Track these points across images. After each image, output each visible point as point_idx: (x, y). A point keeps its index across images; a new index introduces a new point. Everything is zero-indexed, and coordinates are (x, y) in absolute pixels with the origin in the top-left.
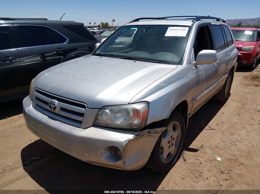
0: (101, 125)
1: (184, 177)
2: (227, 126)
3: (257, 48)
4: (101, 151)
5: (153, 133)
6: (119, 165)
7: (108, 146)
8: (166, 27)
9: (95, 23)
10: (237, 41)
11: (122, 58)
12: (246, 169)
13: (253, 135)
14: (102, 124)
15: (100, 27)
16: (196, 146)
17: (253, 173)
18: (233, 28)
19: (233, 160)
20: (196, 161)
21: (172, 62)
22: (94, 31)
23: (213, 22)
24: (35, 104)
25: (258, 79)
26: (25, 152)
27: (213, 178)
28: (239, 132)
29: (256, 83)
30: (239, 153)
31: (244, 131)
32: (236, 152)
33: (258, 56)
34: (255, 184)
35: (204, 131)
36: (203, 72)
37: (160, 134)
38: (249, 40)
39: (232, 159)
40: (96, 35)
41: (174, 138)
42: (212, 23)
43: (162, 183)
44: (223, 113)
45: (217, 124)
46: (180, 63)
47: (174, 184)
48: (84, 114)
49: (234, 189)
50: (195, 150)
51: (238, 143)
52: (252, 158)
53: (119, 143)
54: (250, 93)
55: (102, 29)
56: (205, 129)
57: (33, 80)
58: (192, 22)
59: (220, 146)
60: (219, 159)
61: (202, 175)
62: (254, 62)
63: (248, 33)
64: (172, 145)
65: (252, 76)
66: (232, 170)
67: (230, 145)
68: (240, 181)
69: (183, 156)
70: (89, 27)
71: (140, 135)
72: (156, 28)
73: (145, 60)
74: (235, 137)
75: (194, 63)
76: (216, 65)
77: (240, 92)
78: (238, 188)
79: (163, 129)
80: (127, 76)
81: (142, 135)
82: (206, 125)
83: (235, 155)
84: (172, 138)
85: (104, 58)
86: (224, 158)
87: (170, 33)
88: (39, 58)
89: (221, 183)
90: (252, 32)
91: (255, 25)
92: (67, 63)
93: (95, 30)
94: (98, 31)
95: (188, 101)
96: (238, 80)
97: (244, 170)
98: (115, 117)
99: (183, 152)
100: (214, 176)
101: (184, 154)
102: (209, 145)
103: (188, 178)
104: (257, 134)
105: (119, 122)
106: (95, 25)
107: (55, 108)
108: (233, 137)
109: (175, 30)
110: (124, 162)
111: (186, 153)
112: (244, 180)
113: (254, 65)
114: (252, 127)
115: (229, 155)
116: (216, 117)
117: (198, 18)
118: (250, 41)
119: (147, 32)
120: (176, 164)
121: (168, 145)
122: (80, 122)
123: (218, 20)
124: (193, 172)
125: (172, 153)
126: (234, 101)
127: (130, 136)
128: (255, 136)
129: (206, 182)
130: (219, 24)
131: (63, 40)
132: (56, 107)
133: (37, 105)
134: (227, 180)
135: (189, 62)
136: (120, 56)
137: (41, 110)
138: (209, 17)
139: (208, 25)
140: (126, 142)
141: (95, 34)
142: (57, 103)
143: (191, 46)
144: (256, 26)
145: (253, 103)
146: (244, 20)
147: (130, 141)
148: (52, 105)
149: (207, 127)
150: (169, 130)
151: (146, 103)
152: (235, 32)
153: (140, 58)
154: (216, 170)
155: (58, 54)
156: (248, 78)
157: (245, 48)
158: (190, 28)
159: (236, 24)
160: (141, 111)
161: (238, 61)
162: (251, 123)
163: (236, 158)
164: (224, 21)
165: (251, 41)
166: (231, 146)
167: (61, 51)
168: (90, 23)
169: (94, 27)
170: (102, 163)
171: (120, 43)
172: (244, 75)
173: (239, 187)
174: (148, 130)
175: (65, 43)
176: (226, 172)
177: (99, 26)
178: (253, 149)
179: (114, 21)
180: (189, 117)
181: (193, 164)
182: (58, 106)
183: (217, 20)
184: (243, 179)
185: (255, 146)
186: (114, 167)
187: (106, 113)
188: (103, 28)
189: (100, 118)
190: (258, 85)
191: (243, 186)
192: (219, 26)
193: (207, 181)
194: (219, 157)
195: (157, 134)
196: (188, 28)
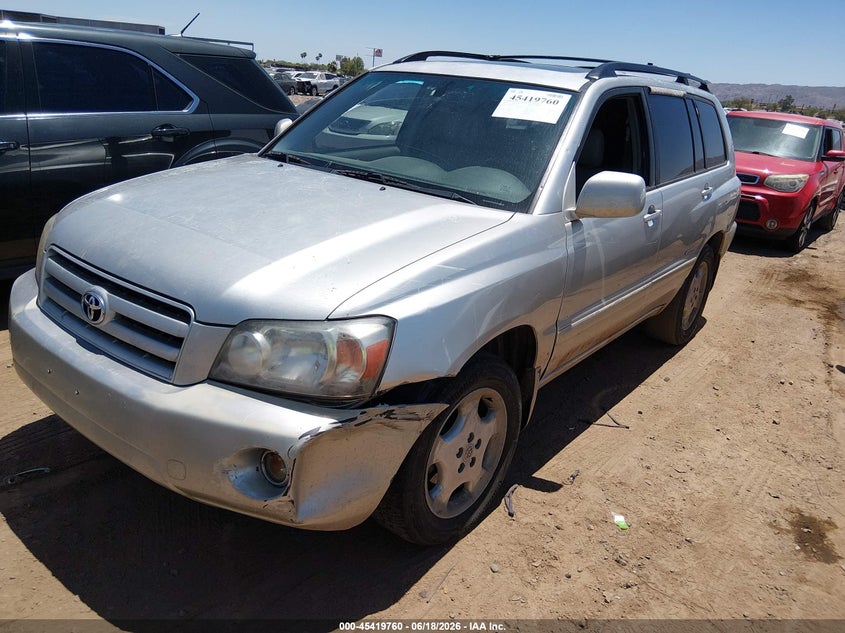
0: (232, 380)
1: (496, 567)
2: (669, 420)
3: (818, 184)
4: (226, 462)
5: (399, 417)
6: (276, 508)
7: (246, 447)
8: (500, 88)
9: (321, 56)
10: (757, 153)
11: (347, 175)
12: (698, 558)
13: (744, 455)
14: (239, 376)
15: (334, 69)
16: (555, 474)
17: (718, 573)
18: (765, 112)
19: (666, 528)
20: (547, 520)
21: (500, 201)
22: (313, 81)
23: (660, 84)
24: (44, 298)
25: (805, 283)
26: (9, 449)
27: (586, 578)
28: (702, 443)
29: (796, 294)
30: (688, 506)
31: (721, 439)
32: (679, 504)
33: (819, 211)
34: (715, 606)
35: (593, 428)
36: (598, 240)
37: (425, 424)
38: (795, 155)
39: (659, 524)
40: (317, 95)
41: (479, 441)
42: (654, 89)
43: (423, 579)
44: (667, 380)
45: (640, 413)
46: (525, 206)
47: (461, 586)
48: (183, 339)
49: (646, 617)
50: (550, 487)
51: (691, 477)
52: (723, 528)
53: (282, 440)
54: (768, 325)
55: (338, 76)
56: (597, 422)
57: (52, 220)
58: (587, 77)
59: (633, 482)
60: (619, 519)
61: (554, 563)
62: (800, 227)
63: (796, 130)
64: (472, 464)
65: (790, 271)
66: (654, 556)
67: (664, 478)
68: (670, 592)
69: (508, 500)
70: (298, 68)
71: (356, 422)
72: (471, 88)
73: (419, 188)
74: (688, 457)
75: (570, 212)
76: (651, 224)
77: (738, 318)
78: (657, 613)
79: (437, 408)
80: (343, 231)
81: (364, 423)
82: (604, 410)
83: (673, 513)
84: (475, 442)
85: (289, 168)
86: (635, 520)
87: (510, 108)
88: (100, 151)
89: (609, 596)
90: (807, 130)
91: (837, 109)
92: (171, 174)
93: (314, 77)
94: (326, 81)
95: (539, 329)
96: (740, 279)
97: (691, 563)
98: (285, 358)
99: (511, 489)
100: (592, 570)
101: (513, 497)
102: (599, 474)
103: (509, 570)
104: (759, 454)
105: (295, 374)
106: (320, 62)
107: (97, 314)
108: (681, 455)
109: (528, 99)
110: (292, 502)
111: (521, 495)
112: (683, 591)
113: (802, 238)
114: (750, 429)
115: (656, 510)
116: (641, 390)
117: (608, 68)
118: (797, 159)
119: (439, 98)
120: (482, 525)
121: (459, 461)
122: (170, 365)
123: (682, 79)
124: (530, 552)
125: (471, 488)
126: (711, 346)
127: (324, 423)
128: (752, 460)
129: (563, 586)
130: (681, 93)
131: (180, 100)
132: (102, 312)
133: (49, 300)
134: (628, 587)
135: (555, 207)
136: (345, 168)
137: (58, 314)
138: (649, 69)
139: (640, 94)
140: (304, 439)
141: (314, 92)
142: (106, 297)
143: (567, 156)
144: (840, 111)
145: (770, 357)
146: (803, 88)
147: (317, 437)
148: (91, 303)
149: (604, 419)
150: (463, 413)
151: (385, 320)
152: (755, 124)
153: (405, 180)
154: (601, 552)
155: (157, 143)
156: (775, 276)
157: (777, 179)
158: (576, 96)
159: (775, 100)
160: (365, 344)
161: (738, 217)
162: (748, 417)
163: (675, 523)
164: (704, 87)
165: (801, 159)
166: (667, 482)
167: (168, 136)
168: (304, 55)
169: (315, 67)
170: (224, 498)
171: (382, 126)
172: (764, 266)
173: (662, 610)
174: (386, 408)
175: (185, 111)
176: (634, 561)
177: (332, 68)
178: (735, 500)
179: (379, 53)
180: (538, 384)
181: (533, 529)
182: (108, 308)
183: (677, 81)
184: (681, 589)
185: (742, 491)
186: (263, 515)
187: (255, 343)
188: (346, 73)
189: (232, 355)
190: (801, 302)
191: (674, 611)
192: (683, 98)
193: (565, 585)
194: (622, 514)
195: (416, 423)
196: (567, 98)
